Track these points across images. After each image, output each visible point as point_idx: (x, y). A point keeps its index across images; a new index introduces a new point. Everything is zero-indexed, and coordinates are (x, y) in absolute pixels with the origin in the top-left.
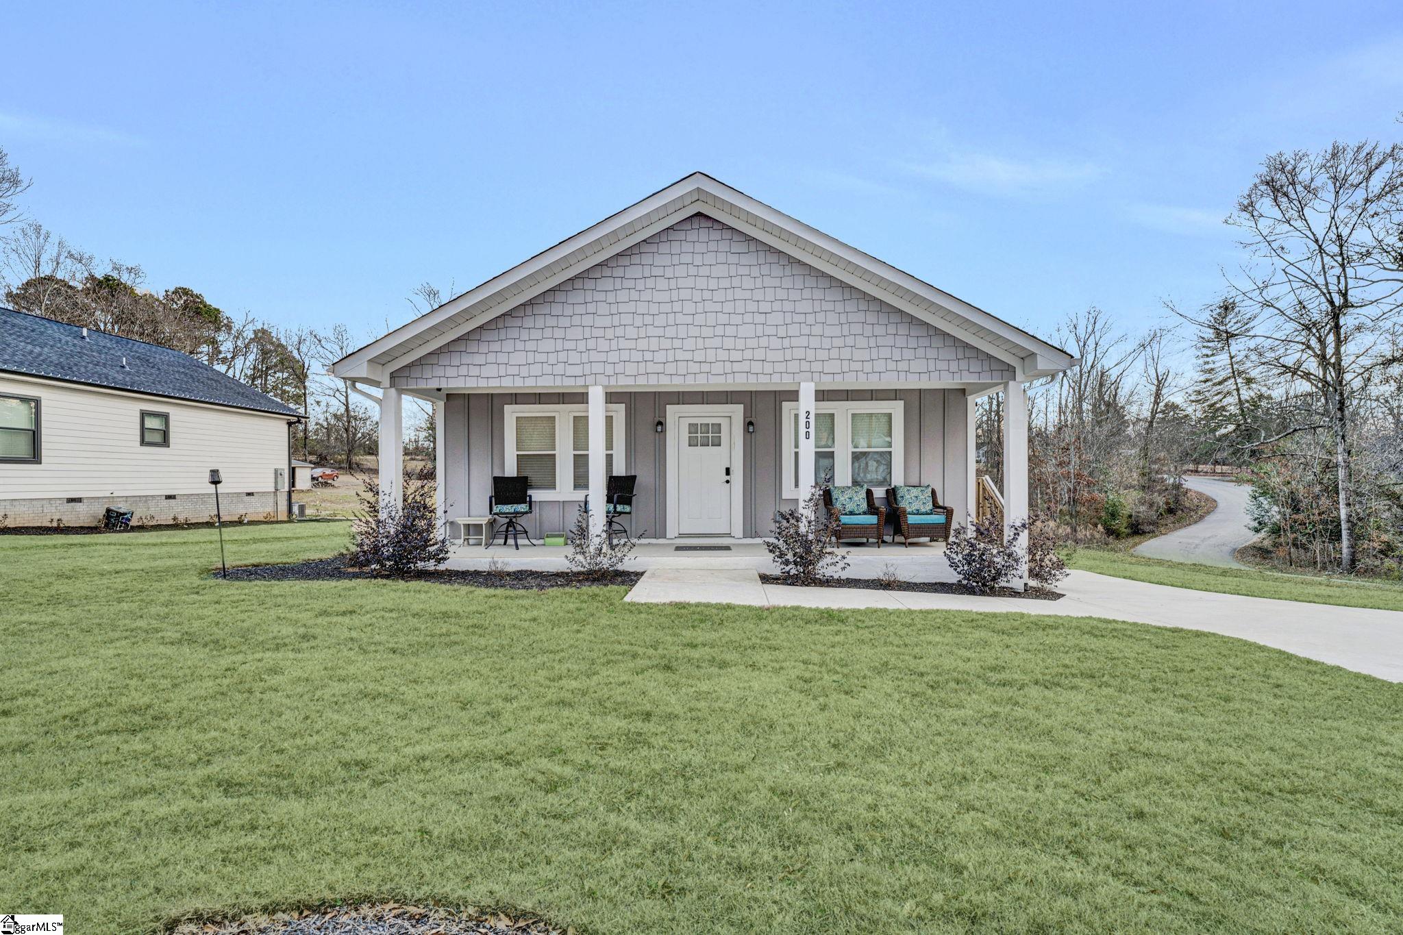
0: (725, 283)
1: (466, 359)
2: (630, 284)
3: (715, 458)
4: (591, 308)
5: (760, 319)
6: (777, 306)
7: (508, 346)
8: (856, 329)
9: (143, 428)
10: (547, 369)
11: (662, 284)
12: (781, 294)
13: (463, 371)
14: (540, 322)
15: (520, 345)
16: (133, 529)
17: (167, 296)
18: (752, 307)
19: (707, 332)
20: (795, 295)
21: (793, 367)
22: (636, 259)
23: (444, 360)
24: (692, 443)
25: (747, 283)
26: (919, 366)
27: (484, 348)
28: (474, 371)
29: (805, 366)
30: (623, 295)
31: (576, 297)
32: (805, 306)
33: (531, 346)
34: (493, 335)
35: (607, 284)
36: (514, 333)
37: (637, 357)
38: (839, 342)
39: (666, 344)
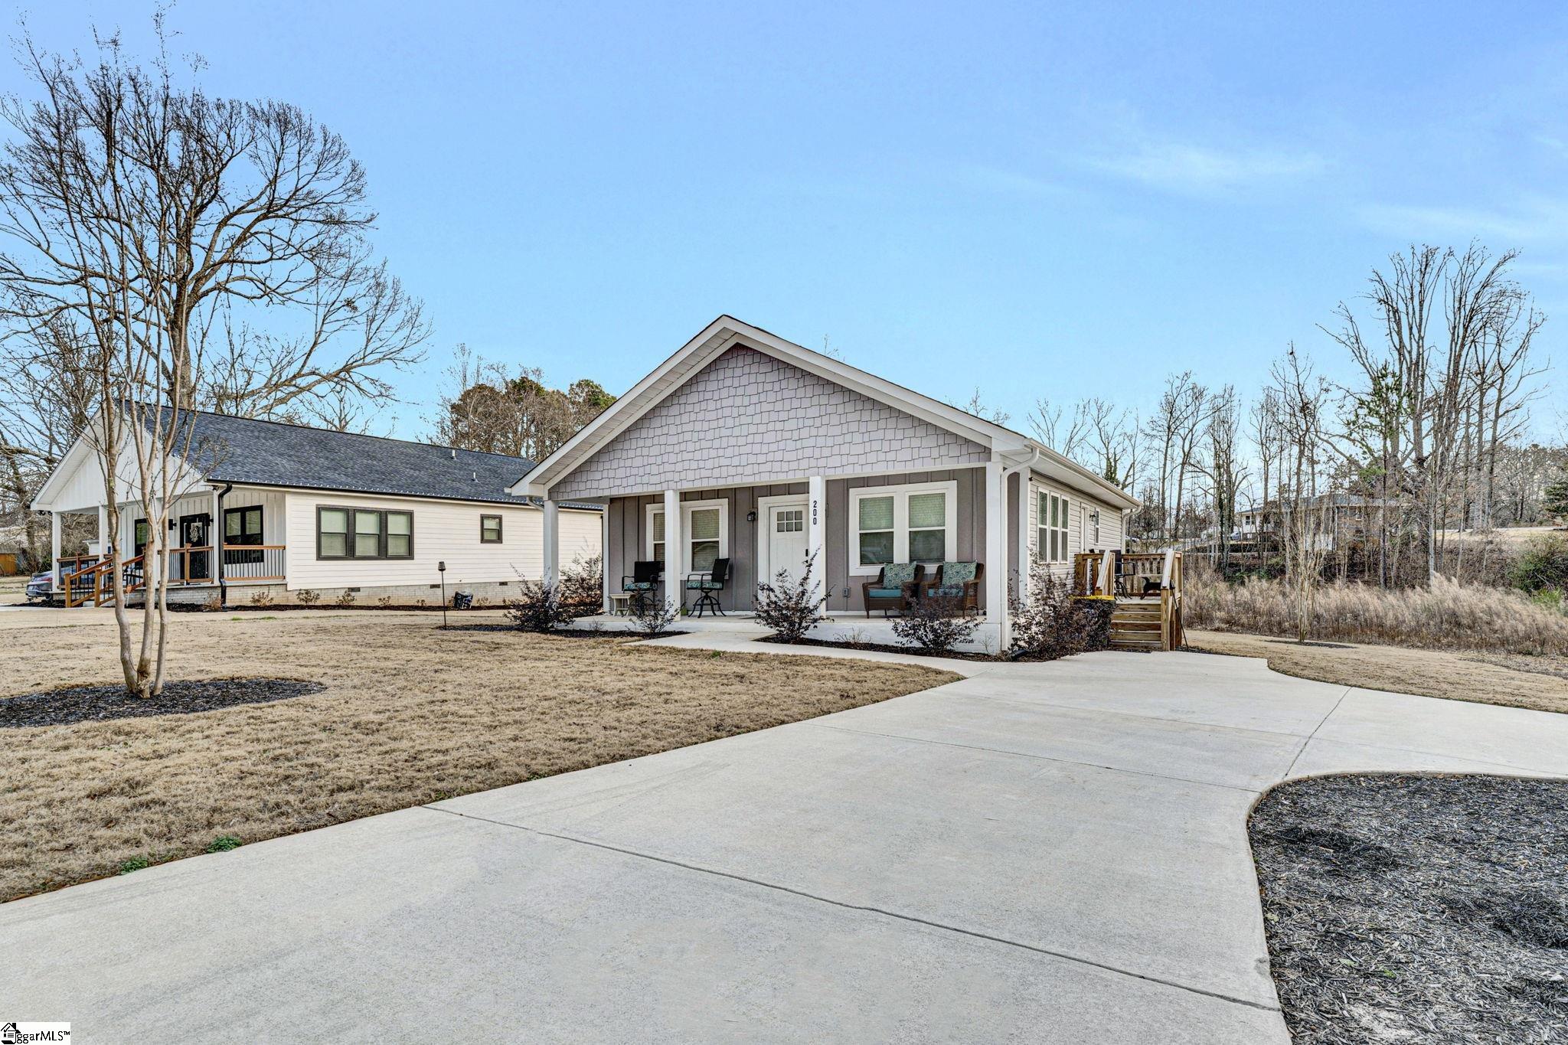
0: (755, 399)
1: (590, 476)
2: (691, 408)
3: (795, 542)
4: (665, 430)
5: (780, 426)
6: (792, 413)
9: (483, 529)
10: (640, 478)
11: (711, 405)
12: (796, 403)
14: (634, 444)
15: (621, 463)
16: (474, 608)
17: (572, 389)
18: (774, 416)
19: (741, 441)
20: (806, 403)
22: (694, 389)
23: (578, 478)
24: (780, 529)
25: (771, 397)
27: (600, 467)
29: (813, 463)
30: (686, 417)
31: (656, 423)
32: (813, 412)
33: (628, 463)
34: (606, 456)
35: (675, 410)
37: (694, 465)
38: (839, 440)
39: (713, 453)
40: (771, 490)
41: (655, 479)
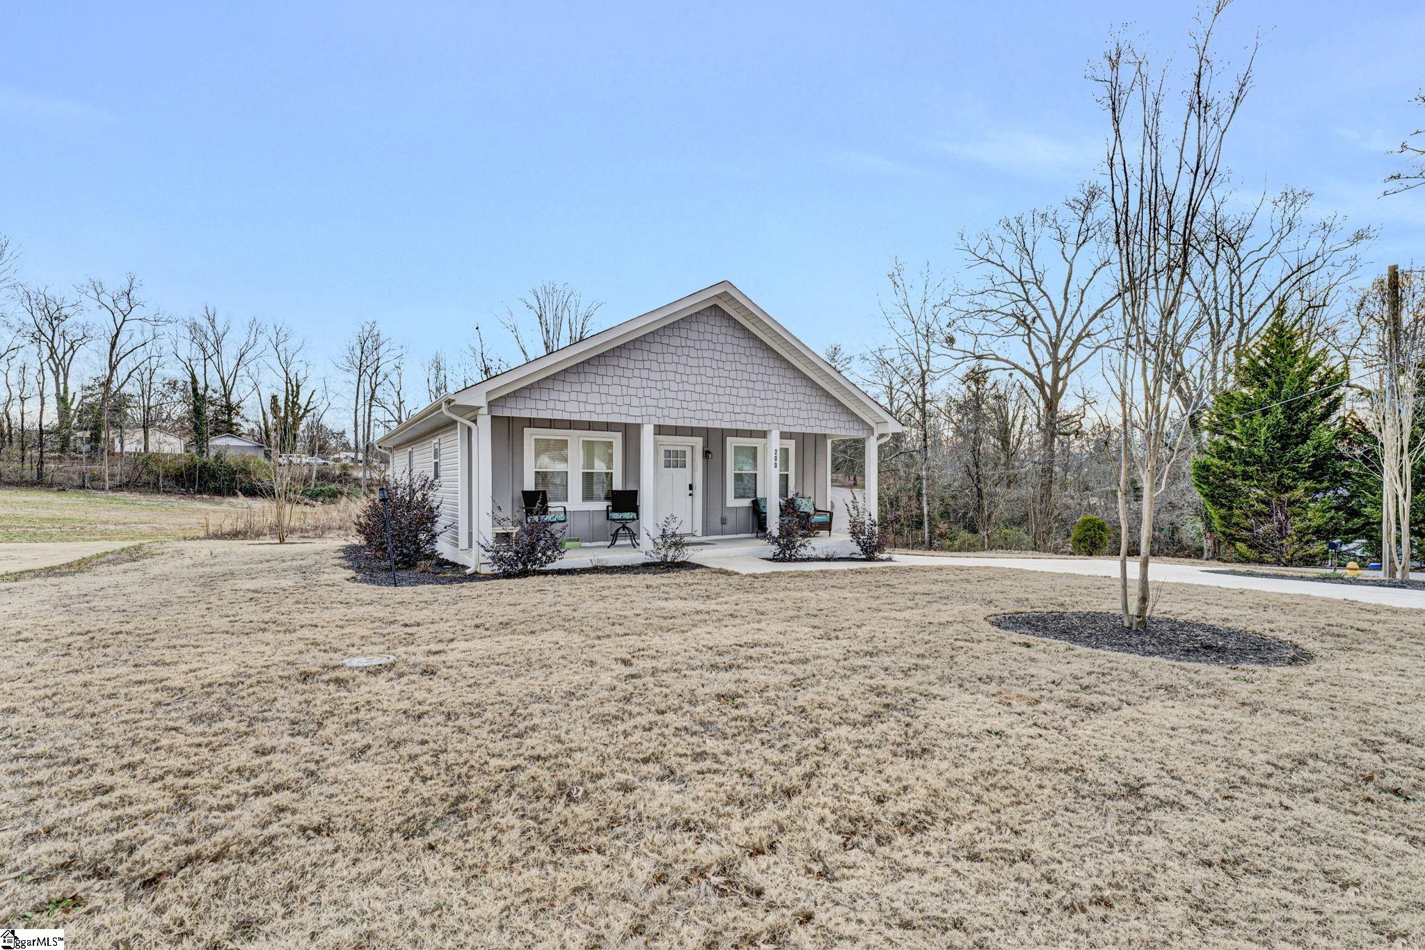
0: (731, 358)
1: (554, 395)
2: (672, 350)
3: (681, 477)
4: (647, 365)
5: (750, 385)
6: (760, 377)
7: (587, 388)
8: (801, 397)
10: (616, 409)
11: (693, 353)
12: (762, 370)
13: (551, 405)
14: (610, 371)
15: (595, 388)
18: (746, 376)
19: (721, 391)
20: (769, 371)
21: (769, 419)
22: (676, 332)
23: (536, 394)
24: (668, 465)
25: (744, 360)
26: (831, 424)
27: (567, 387)
28: (560, 406)
30: (668, 358)
31: (636, 355)
32: (774, 380)
33: (604, 389)
34: (573, 378)
35: (657, 348)
36: (591, 378)
37: (678, 405)
38: (792, 405)
39: (696, 397)
40: (737, 433)
41: (636, 412)
